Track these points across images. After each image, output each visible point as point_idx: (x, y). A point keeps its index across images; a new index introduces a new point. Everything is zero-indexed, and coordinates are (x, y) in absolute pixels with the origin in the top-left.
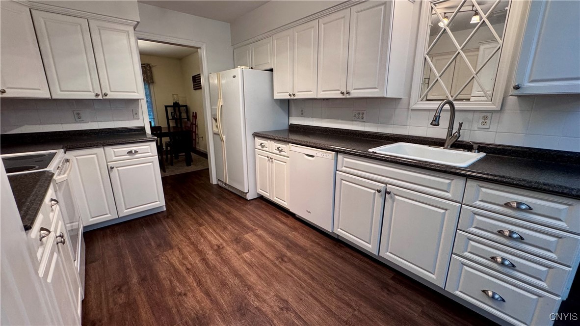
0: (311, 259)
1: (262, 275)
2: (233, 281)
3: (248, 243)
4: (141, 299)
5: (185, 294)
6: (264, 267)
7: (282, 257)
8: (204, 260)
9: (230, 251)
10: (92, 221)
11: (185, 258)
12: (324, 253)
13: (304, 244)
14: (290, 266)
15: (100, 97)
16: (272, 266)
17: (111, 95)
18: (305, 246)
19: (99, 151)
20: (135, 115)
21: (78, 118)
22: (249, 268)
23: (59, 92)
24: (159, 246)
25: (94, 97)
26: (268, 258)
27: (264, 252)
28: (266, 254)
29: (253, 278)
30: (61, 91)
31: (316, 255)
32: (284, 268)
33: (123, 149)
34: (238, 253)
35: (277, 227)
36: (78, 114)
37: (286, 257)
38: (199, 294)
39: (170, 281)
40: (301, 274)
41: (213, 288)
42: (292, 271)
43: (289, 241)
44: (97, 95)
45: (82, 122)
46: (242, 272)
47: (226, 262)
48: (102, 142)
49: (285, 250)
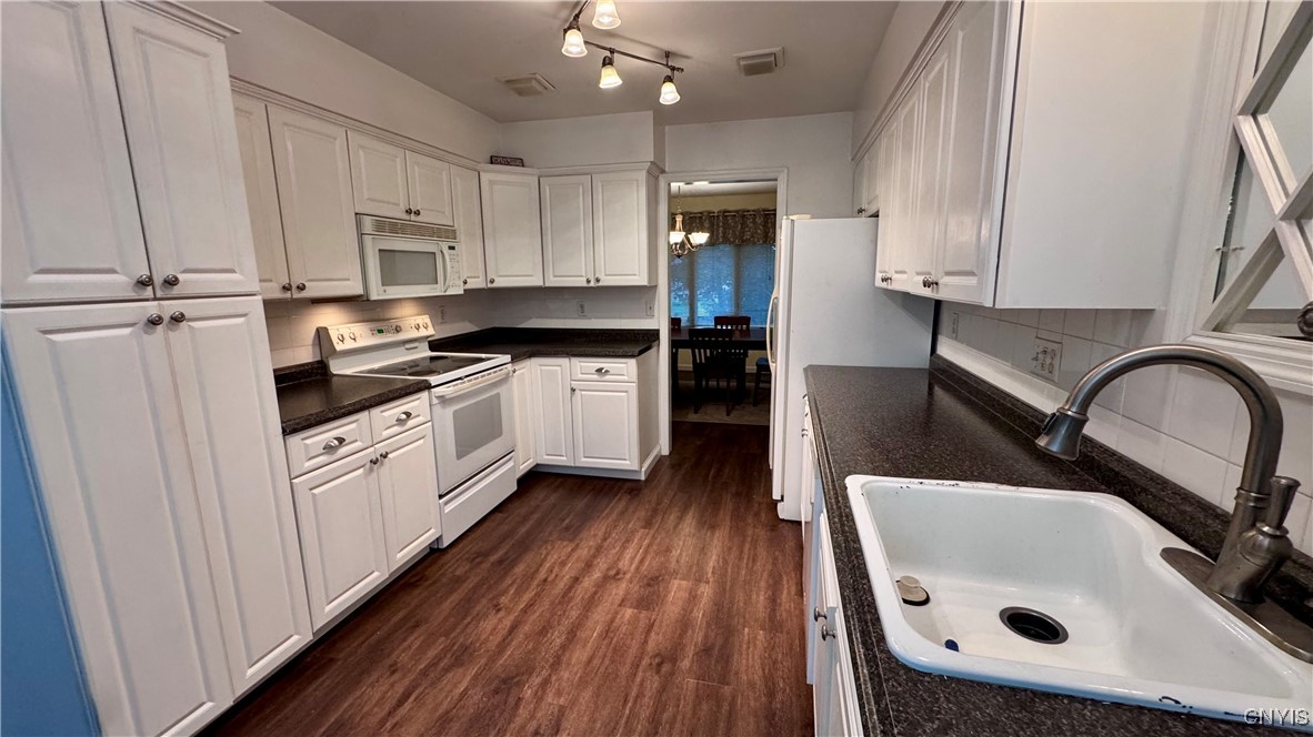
0: (705, 707)
1: (596, 662)
2: (557, 638)
3: (659, 596)
4: (469, 584)
5: (499, 610)
6: (618, 652)
7: (666, 660)
8: (576, 580)
9: (618, 590)
10: (546, 459)
11: (563, 564)
12: (752, 720)
13: (743, 668)
14: (654, 683)
15: (592, 284)
16: (629, 661)
17: (606, 281)
18: (737, 673)
19: (564, 361)
20: (649, 311)
21: (582, 312)
22: (600, 635)
23: (552, 278)
24: (567, 529)
25: (585, 285)
26: (646, 642)
27: (655, 628)
28: (653, 634)
29: (579, 655)
30: (555, 276)
31: (726, 707)
32: (638, 680)
33: (592, 364)
34: (623, 601)
35: (748, 602)
36: (582, 307)
37: (674, 665)
38: (508, 622)
39: (514, 582)
40: (645, 714)
41: (526, 628)
42: (640, 695)
43: (726, 640)
44: (588, 281)
45: (585, 317)
46: (582, 634)
47: (590, 603)
48: (568, 350)
49: (690, 651)
